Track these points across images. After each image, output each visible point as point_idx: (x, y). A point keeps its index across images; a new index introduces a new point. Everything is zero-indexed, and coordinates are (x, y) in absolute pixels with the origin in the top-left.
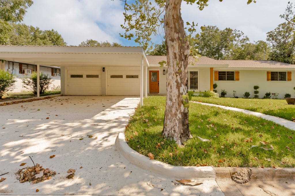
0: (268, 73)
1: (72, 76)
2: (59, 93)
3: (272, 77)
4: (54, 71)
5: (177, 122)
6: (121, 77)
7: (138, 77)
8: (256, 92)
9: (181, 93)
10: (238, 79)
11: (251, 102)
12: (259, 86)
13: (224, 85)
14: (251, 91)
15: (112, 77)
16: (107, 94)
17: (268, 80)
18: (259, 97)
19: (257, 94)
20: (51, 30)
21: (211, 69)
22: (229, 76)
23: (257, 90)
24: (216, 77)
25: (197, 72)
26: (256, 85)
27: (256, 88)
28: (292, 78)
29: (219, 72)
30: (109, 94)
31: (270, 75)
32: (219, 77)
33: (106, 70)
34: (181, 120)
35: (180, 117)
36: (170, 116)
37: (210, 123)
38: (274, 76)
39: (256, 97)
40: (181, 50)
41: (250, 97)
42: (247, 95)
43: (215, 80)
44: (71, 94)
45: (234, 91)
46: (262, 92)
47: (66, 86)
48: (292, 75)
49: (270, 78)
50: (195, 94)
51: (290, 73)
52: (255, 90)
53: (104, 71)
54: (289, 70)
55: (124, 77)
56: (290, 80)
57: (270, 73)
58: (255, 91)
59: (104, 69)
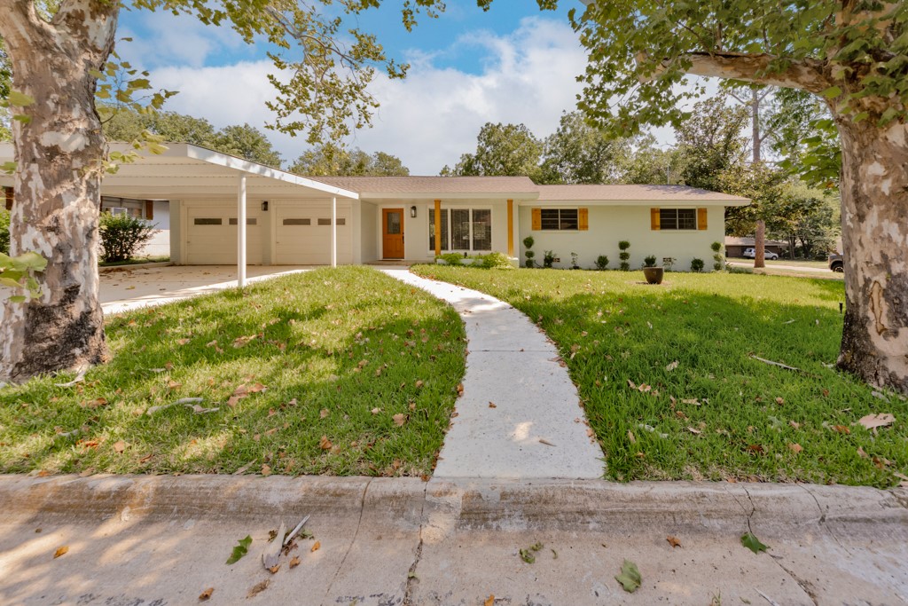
0: (653, 211)
1: (199, 222)
2: (167, 260)
3: (662, 221)
4: (148, 207)
6: (307, 222)
7: (344, 224)
8: (624, 256)
10: (585, 227)
12: (630, 242)
13: (551, 241)
14: (613, 255)
15: (287, 222)
16: (273, 262)
17: (654, 227)
18: (631, 267)
19: (627, 261)
22: (567, 219)
23: (627, 251)
24: (534, 222)
25: (490, 211)
26: (624, 239)
27: (624, 245)
28: (709, 222)
29: (543, 211)
30: (280, 262)
31: (658, 216)
32: (543, 221)
33: (271, 206)
38: (671, 219)
39: (625, 267)
41: (607, 266)
42: (602, 263)
43: (534, 228)
44: (194, 262)
45: (572, 254)
46: (637, 254)
47: (183, 244)
48: (709, 215)
49: (658, 223)
51: (703, 211)
52: (623, 251)
53: (266, 209)
54: (702, 205)
55: (314, 222)
56: (704, 227)
57: (657, 212)
58: (621, 254)
59: (265, 205)
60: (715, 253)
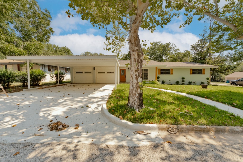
0: (191, 69)
1: (77, 73)
2: (70, 82)
3: (193, 72)
4: (67, 70)
5: (136, 98)
6: (104, 73)
7: (113, 73)
8: (183, 81)
9: (138, 81)
10: (172, 74)
11: (180, 87)
12: (185, 77)
13: (163, 77)
14: (180, 81)
15: (99, 73)
16: (96, 82)
17: (190, 74)
18: (185, 84)
19: (184, 82)
20: (65, 47)
21: (156, 68)
22: (167, 72)
23: (184, 80)
24: (159, 72)
25: (148, 70)
27: (183, 78)
28: (206, 73)
29: (161, 69)
30: (97, 83)
31: (192, 71)
32: (161, 72)
33: (96, 69)
34: (138, 97)
35: (138, 96)
36: (132, 95)
37: (155, 99)
38: (194, 71)
39: (183, 84)
40: (138, 57)
41: (179, 84)
42: (177, 83)
43: (159, 74)
44: (76, 83)
45: (170, 81)
46: (187, 81)
47: (73, 78)
48: (206, 71)
49: (192, 72)
50: (146, 82)
51: (204, 70)
52: (183, 80)
53: (94, 69)
54: (204, 68)
55: (106, 73)
56: (204, 74)
58: (182, 81)
59: (94, 68)
60: (208, 80)
